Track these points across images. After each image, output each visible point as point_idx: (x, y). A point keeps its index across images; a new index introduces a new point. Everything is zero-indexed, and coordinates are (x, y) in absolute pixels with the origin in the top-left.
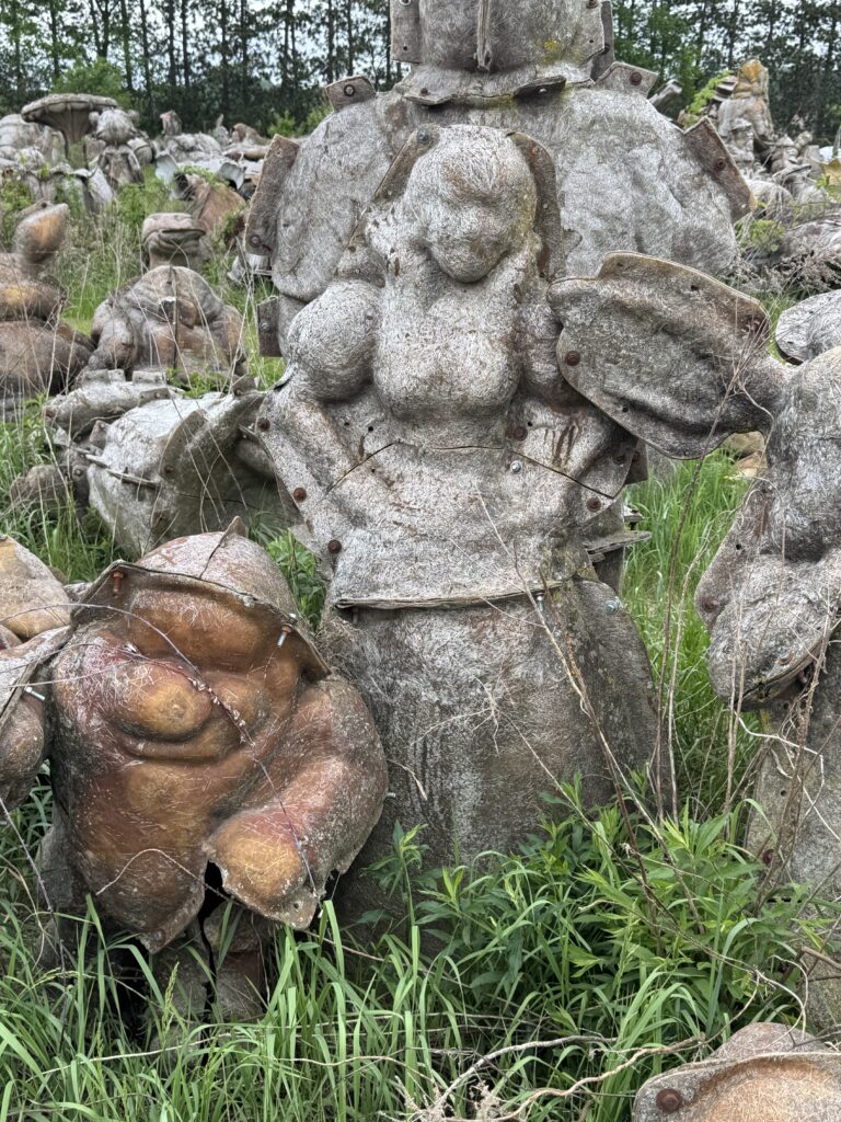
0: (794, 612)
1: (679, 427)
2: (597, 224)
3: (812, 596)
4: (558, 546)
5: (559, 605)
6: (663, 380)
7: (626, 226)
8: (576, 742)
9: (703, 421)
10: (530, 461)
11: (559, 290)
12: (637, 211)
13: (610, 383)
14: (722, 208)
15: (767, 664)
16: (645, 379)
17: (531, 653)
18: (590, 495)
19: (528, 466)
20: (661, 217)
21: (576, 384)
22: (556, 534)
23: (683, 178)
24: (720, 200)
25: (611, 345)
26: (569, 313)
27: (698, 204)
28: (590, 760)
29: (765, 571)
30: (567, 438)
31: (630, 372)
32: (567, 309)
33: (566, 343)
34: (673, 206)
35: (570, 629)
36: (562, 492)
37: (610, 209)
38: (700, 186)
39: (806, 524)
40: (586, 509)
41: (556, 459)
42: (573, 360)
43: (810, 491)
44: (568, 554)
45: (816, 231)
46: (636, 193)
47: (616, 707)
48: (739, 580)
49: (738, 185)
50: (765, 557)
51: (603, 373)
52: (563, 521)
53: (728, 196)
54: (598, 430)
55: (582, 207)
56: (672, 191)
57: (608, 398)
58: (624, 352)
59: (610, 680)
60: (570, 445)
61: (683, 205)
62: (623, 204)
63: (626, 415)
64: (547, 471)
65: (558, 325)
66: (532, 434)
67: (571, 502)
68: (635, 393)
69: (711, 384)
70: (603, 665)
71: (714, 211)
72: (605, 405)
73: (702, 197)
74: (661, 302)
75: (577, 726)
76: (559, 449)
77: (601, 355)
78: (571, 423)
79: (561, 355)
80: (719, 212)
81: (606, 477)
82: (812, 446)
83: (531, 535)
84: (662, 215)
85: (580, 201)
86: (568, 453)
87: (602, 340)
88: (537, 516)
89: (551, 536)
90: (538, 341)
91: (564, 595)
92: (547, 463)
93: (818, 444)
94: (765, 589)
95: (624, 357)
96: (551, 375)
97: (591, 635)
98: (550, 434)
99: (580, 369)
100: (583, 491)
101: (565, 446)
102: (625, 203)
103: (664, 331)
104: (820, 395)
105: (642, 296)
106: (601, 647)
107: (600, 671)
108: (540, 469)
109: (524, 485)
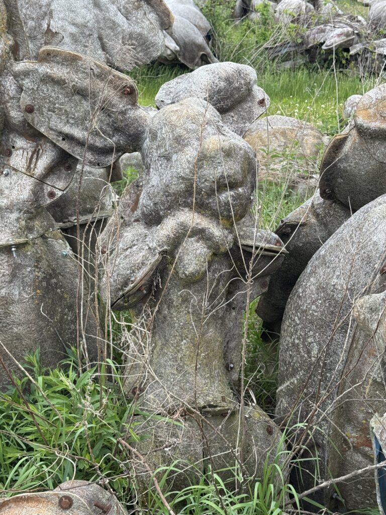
0: (141, 254)
1: (93, 149)
2: (72, 29)
3: (151, 245)
4: (30, 219)
5: (29, 253)
6: (81, 122)
7: (91, 30)
8: (40, 331)
9: (105, 146)
10: (14, 169)
11: (17, 69)
12: (98, 22)
13: (52, 123)
14: (152, 21)
15: (126, 284)
16: (71, 121)
17: (11, 282)
18: (49, 189)
19: (13, 172)
20: (114, 26)
21: (34, 124)
22: (27, 212)
23: (126, 3)
24: (152, 16)
25: (50, 102)
26: (24, 82)
27: (137, 19)
28: (50, 341)
29: (134, 231)
30: (35, 156)
31: (63, 118)
32: (22, 79)
33: (26, 99)
34: (120, 19)
35: (36, 267)
36: (31, 187)
37: (79, 20)
38: (138, 8)
39: (152, 204)
40: (47, 197)
41: (29, 168)
42: (30, 110)
43: (153, 186)
44: (37, 223)
45: (323, 31)
46: (97, 11)
47: (69, 311)
48: (121, 236)
49: (162, 8)
50: (136, 223)
51: (48, 117)
52: (32, 204)
53: (157, 14)
54: (53, 151)
55: (63, 19)
56: (120, 10)
57: (53, 133)
58: (57, 105)
59: (66, 296)
60: (37, 159)
61: (127, 19)
62: (88, 18)
63: (64, 142)
64: (23, 175)
65: (20, 89)
66: (14, 153)
67: (37, 193)
68: (67, 129)
69: (108, 124)
70: (61, 287)
71: (148, 23)
72: (52, 136)
73: (140, 14)
74: (74, 77)
75: (41, 323)
76: (30, 162)
77: (45, 107)
78: (37, 146)
79: (23, 107)
80: (151, 23)
81: (59, 178)
82: (155, 161)
83: (12, 212)
84: (114, 25)
85: (62, 15)
86: (35, 165)
87: (44, 98)
88: (15, 201)
89: (25, 213)
90: (11, 98)
91: (33, 247)
92: (24, 170)
93: (158, 159)
94: (132, 242)
95: (58, 108)
96: (21, 119)
97: (53, 270)
98: (25, 153)
99: (35, 115)
100: (45, 186)
101: (34, 160)
102: (90, 16)
103: (78, 93)
104: (159, 132)
105: (63, 73)
106: (60, 277)
107: (59, 290)
108: (19, 174)
109: (11, 183)
